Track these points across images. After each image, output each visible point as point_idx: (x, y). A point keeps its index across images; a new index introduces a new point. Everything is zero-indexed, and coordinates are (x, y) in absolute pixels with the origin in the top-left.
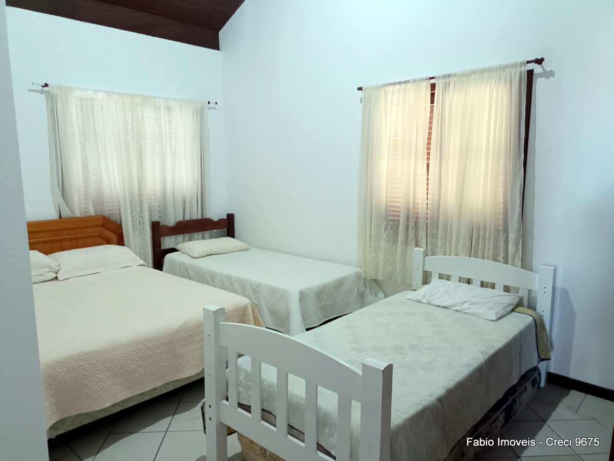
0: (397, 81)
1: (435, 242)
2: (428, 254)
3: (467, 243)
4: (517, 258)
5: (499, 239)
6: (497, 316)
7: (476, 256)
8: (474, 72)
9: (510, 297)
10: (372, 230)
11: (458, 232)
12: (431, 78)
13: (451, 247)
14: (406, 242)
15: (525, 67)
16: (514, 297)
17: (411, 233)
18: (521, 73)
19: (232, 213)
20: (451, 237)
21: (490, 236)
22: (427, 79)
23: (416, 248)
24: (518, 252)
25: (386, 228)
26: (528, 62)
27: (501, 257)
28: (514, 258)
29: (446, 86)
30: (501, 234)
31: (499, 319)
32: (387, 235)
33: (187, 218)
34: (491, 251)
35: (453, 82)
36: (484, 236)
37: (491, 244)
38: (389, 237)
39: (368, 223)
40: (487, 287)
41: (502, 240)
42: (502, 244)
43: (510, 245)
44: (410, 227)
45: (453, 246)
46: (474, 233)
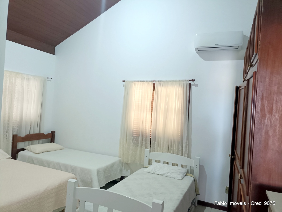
0: (140, 80)
1: (153, 146)
2: (151, 151)
3: (167, 147)
4: (186, 154)
5: (179, 146)
6: (181, 178)
7: (170, 153)
8: (170, 81)
9: (184, 170)
10: (127, 141)
11: (163, 143)
12: (153, 81)
13: (160, 149)
14: (142, 146)
15: (188, 82)
16: (186, 169)
17: (144, 142)
18: (187, 83)
19: (54, 130)
20: (161, 144)
21: (176, 144)
22: (152, 81)
23: (146, 149)
24: (186, 151)
25: (133, 140)
26: (189, 80)
27: (180, 153)
28: (185, 153)
29: (159, 85)
30: (180, 144)
31: (182, 179)
32: (133, 143)
33: (32, 133)
34: (176, 150)
35: (162, 84)
36: (174, 144)
37: (176, 148)
38: (134, 144)
39: (125, 138)
40: (175, 166)
41: (180, 146)
42: (180, 148)
43: (183, 148)
44: (143, 140)
45: (161, 148)
46: (170, 143)
